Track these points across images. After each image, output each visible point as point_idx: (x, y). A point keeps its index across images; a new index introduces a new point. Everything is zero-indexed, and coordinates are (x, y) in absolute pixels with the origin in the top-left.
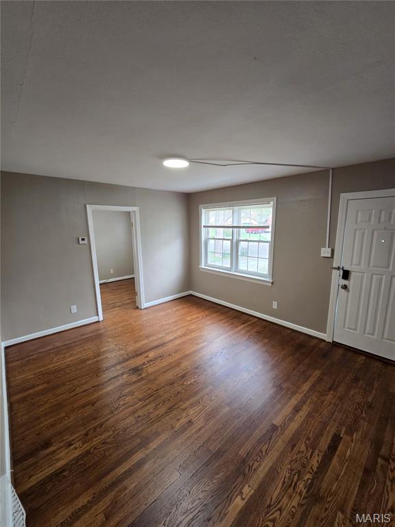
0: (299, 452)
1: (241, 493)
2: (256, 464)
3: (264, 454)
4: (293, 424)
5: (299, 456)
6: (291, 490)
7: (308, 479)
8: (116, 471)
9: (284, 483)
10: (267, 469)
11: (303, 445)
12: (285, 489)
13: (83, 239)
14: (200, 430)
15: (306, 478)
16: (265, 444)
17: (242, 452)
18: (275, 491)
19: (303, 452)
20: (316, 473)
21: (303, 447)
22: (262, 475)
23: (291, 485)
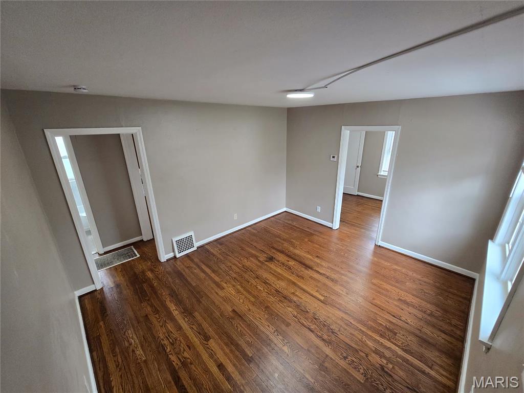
0: (184, 350)
1: (176, 310)
2: (186, 320)
3: (192, 326)
4: (207, 355)
5: (182, 349)
6: (167, 335)
7: (167, 348)
8: (203, 265)
9: (172, 332)
10: (182, 325)
11: (188, 356)
12: (169, 332)
13: (333, 157)
14: (217, 293)
15: (168, 347)
16: (197, 328)
17: (196, 314)
18: (170, 326)
19: (183, 353)
20: (168, 356)
21: (186, 355)
22: (180, 322)
23: (169, 336)
